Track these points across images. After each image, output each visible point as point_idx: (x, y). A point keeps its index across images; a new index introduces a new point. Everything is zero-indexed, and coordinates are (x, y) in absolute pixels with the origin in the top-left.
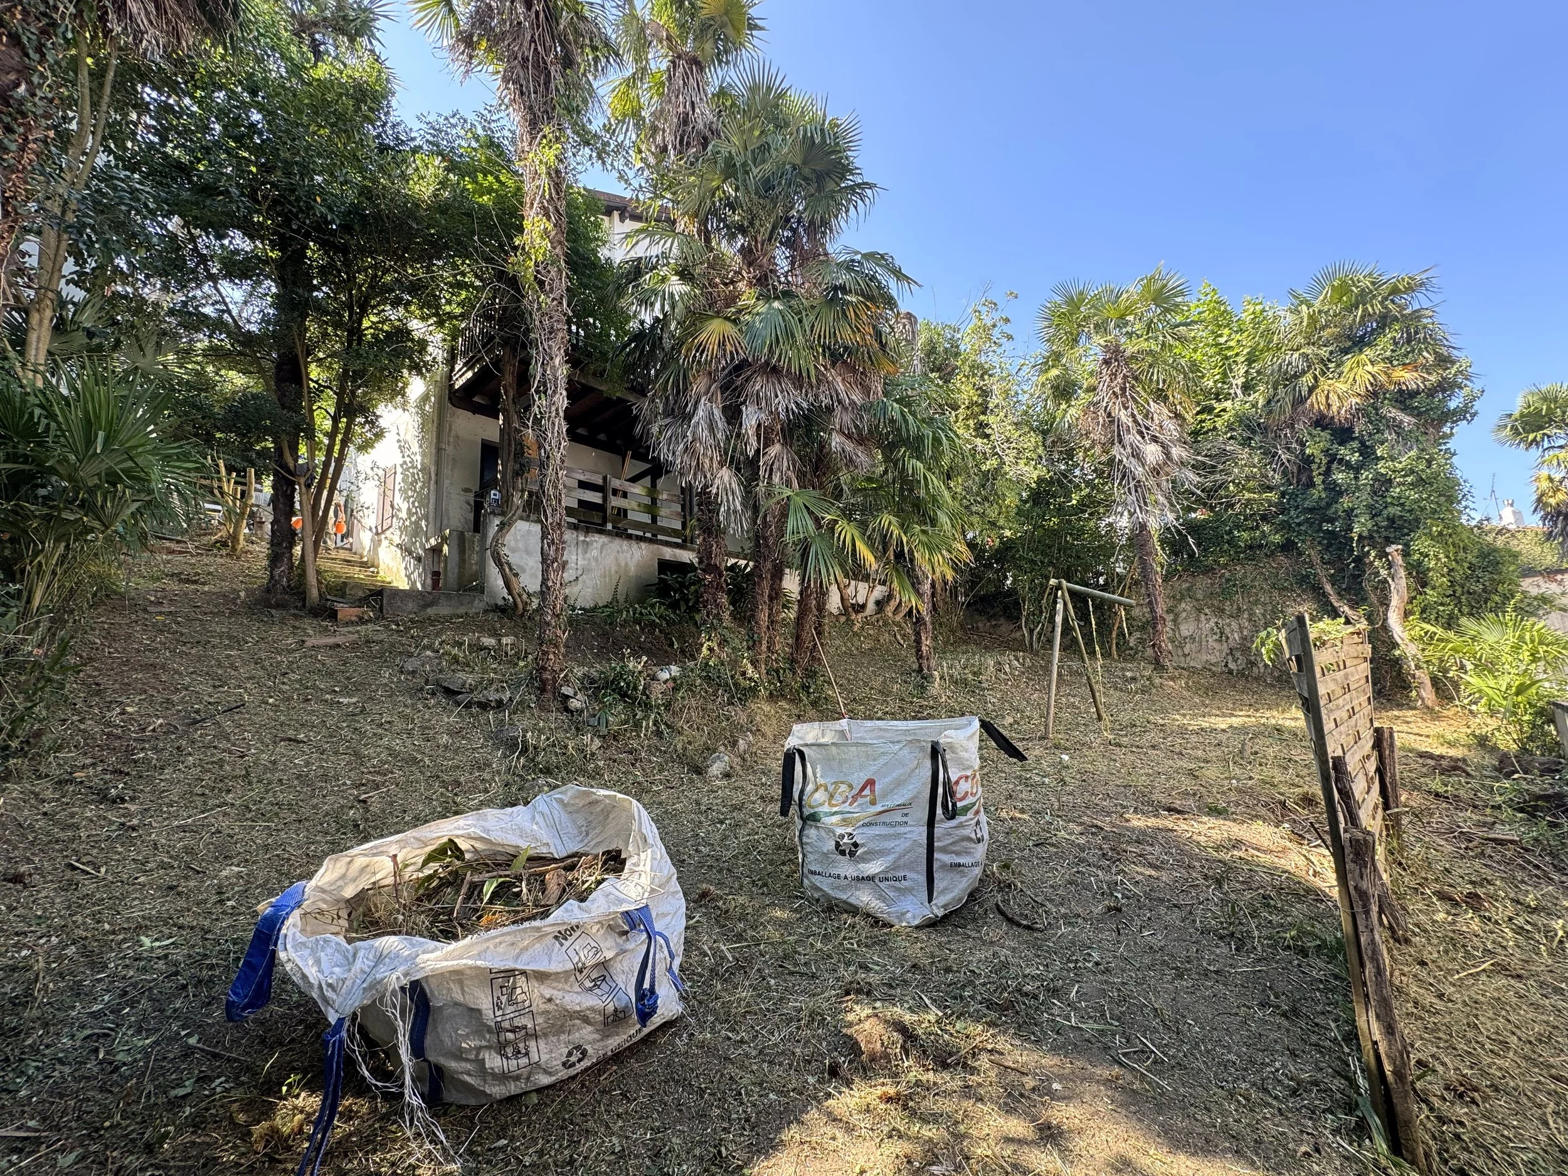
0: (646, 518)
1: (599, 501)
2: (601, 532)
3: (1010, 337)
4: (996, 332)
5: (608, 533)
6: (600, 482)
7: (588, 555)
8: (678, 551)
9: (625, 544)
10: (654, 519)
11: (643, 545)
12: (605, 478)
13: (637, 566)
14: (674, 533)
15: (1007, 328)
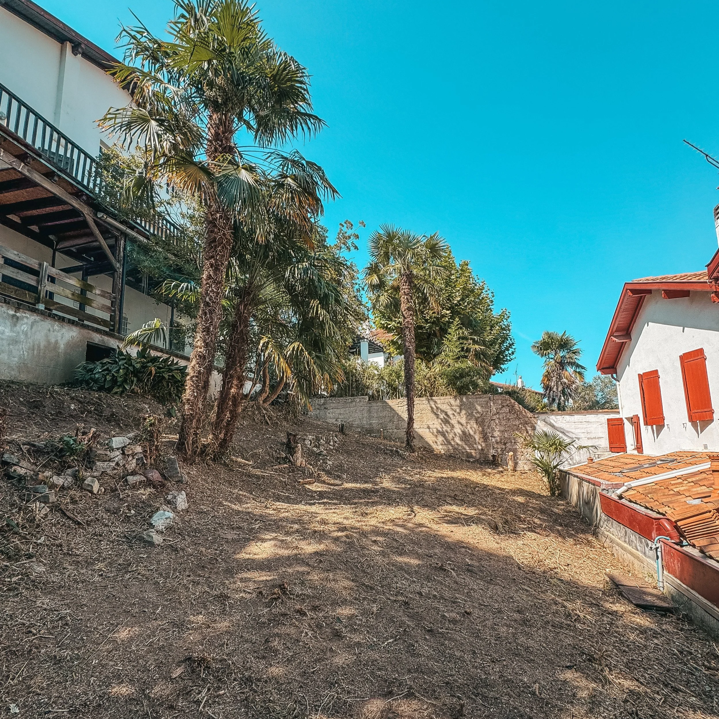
0: (74, 305)
1: (33, 283)
2: (34, 311)
3: (356, 248)
4: (349, 242)
5: (41, 313)
6: (36, 267)
7: (18, 328)
8: (106, 338)
9: (56, 326)
10: (82, 307)
11: (74, 328)
12: (41, 265)
13: (68, 344)
14: (103, 322)
15: (356, 242)
